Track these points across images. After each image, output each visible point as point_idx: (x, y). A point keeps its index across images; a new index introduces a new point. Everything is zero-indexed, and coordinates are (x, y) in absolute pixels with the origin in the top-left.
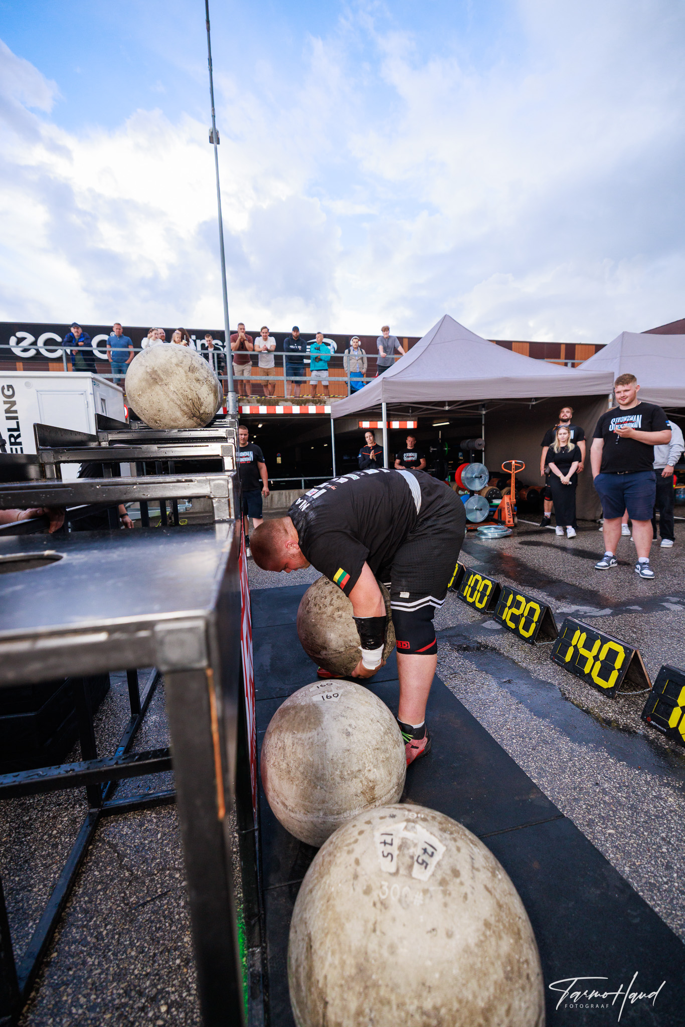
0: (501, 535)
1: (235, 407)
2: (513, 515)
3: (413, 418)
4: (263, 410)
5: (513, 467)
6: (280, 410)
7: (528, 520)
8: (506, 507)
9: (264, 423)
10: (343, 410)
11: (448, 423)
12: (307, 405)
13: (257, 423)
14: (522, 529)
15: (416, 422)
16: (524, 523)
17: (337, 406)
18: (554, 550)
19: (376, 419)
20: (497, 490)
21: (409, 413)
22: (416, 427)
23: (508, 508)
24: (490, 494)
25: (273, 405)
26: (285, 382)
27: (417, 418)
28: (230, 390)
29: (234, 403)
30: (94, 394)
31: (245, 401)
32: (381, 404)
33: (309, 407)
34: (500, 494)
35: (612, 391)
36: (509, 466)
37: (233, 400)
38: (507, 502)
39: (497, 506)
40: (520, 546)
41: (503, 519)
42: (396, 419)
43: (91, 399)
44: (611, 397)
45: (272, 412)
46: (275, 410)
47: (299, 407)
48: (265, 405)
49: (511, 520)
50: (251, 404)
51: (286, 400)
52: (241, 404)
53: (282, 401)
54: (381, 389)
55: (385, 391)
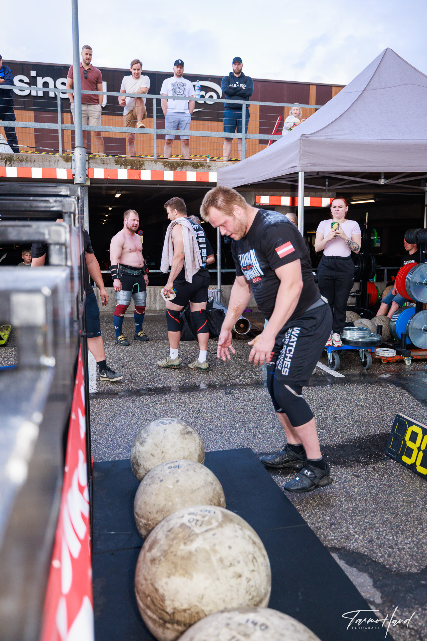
1: (84, 169)
3: (330, 194)
4: (123, 174)
6: (146, 175)
9: (124, 192)
10: (235, 179)
11: (373, 201)
12: (184, 170)
13: (114, 192)
17: (227, 172)
19: (278, 193)
21: (325, 186)
25: (137, 169)
26: (155, 136)
27: (335, 194)
28: (77, 145)
29: (82, 163)
31: (99, 161)
32: (297, 173)
33: (188, 173)
37: (81, 159)
42: (307, 193)
45: (135, 177)
46: (140, 175)
47: (172, 172)
50: (105, 166)
51: (156, 162)
52: (92, 165)
53: (150, 163)
54: (297, 152)
55: (304, 154)
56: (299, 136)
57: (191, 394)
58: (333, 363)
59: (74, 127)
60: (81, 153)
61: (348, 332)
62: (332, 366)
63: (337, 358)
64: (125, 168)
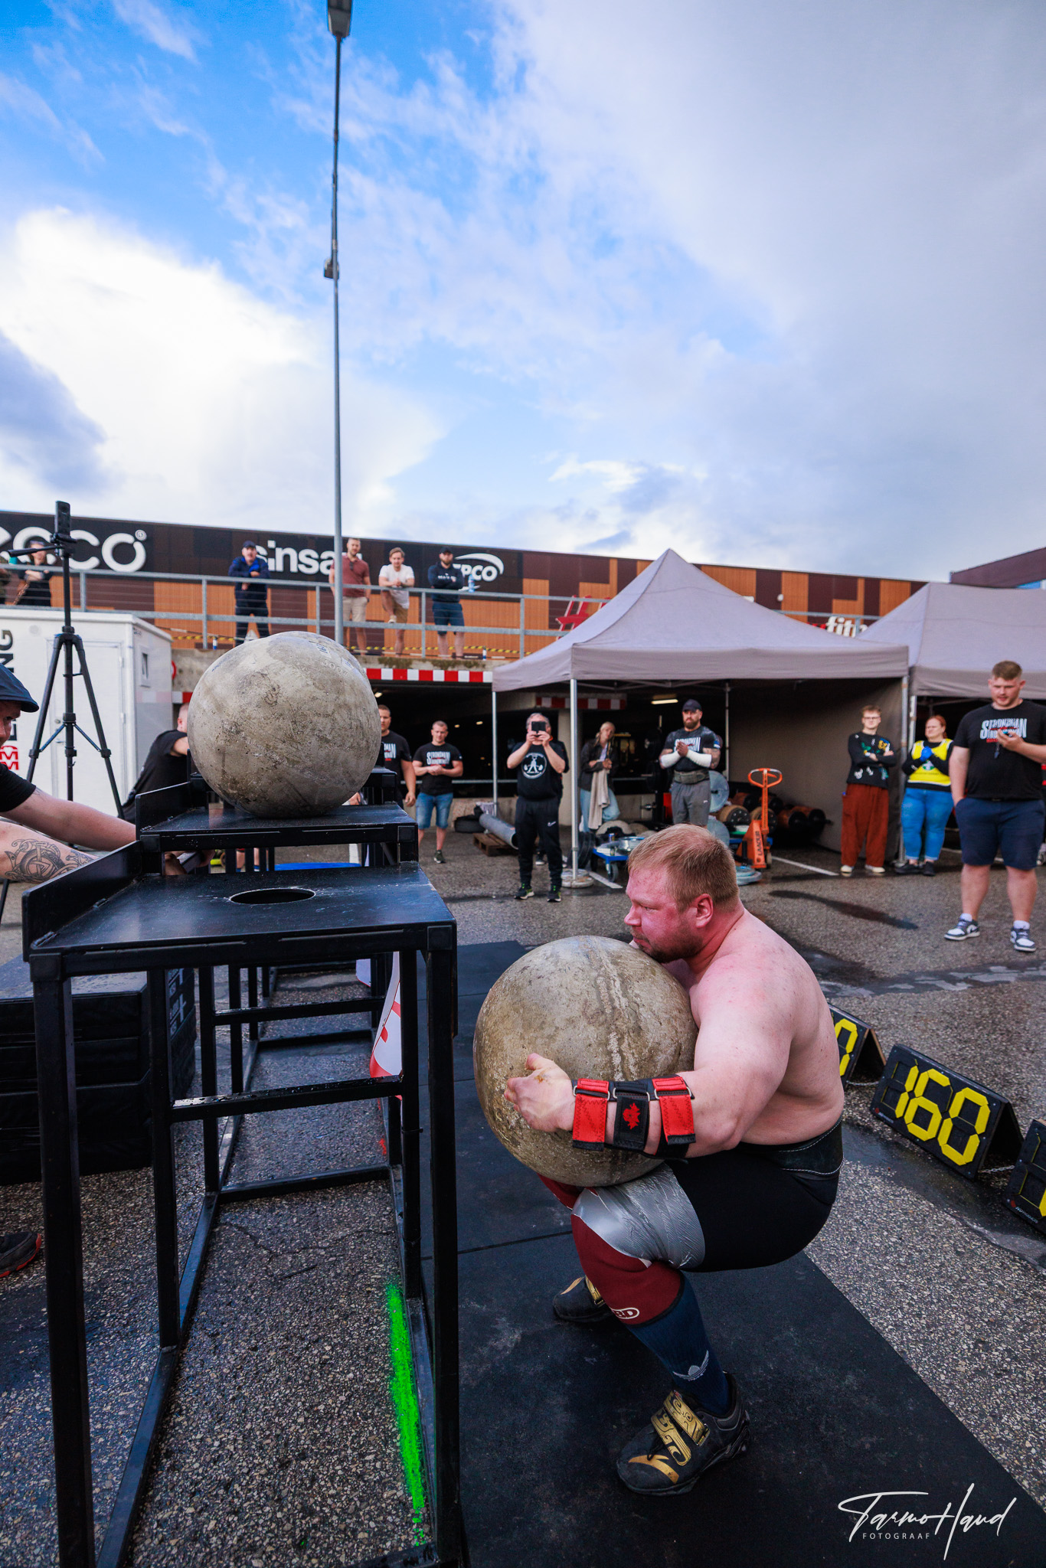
0: (745, 880)
2: (765, 850)
3: (620, 695)
4: (387, 674)
5: (765, 779)
6: (413, 675)
7: (790, 859)
8: (755, 837)
10: (511, 681)
11: (675, 701)
12: (455, 669)
14: (779, 871)
16: (783, 863)
17: (503, 673)
18: (817, 905)
20: (743, 812)
23: (758, 839)
24: (732, 817)
25: (402, 668)
26: (424, 633)
30: (133, 648)
32: (569, 681)
33: (460, 672)
34: (749, 817)
35: (906, 673)
36: (758, 776)
38: (756, 829)
39: (741, 836)
40: (769, 898)
41: (749, 856)
42: (592, 694)
43: (128, 653)
44: (905, 681)
45: (400, 677)
46: (406, 675)
47: (443, 671)
49: (762, 858)
51: (424, 661)
53: (417, 662)
54: (569, 660)
55: (574, 663)
56: (570, 645)
57: (462, 903)
58: (612, 874)
59: (334, 624)
61: (626, 842)
62: (610, 877)
63: (615, 868)
64: (390, 667)
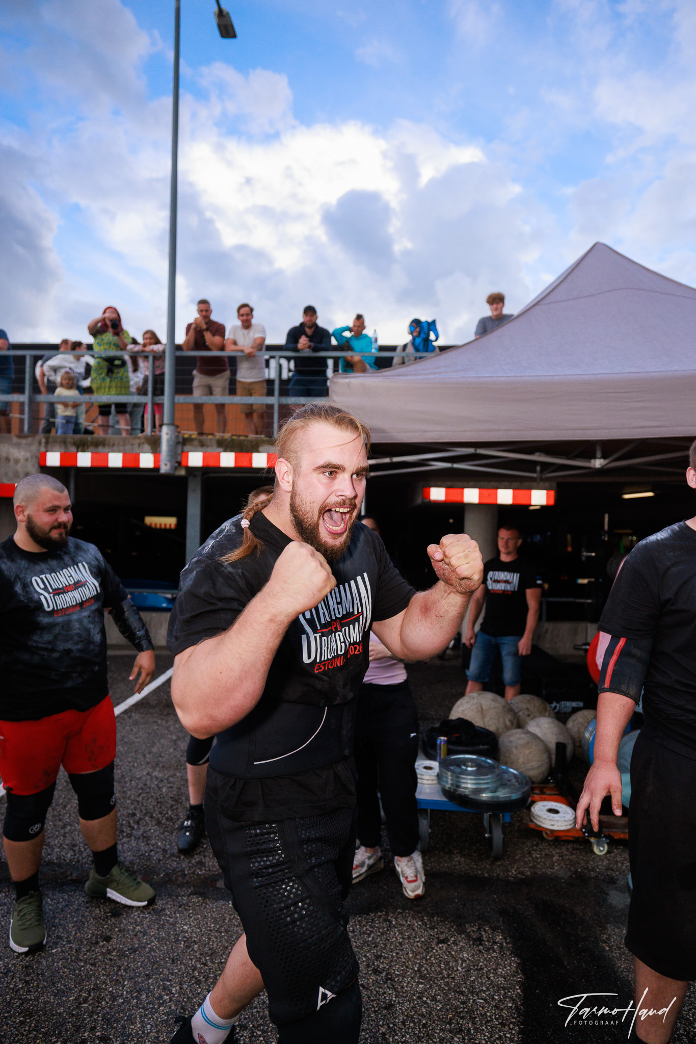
1: (174, 454)
3: (547, 484)
4: (227, 460)
6: (259, 460)
15: (552, 493)
19: (459, 484)
21: (535, 472)
22: (552, 502)
25: (247, 452)
27: (554, 484)
29: (169, 445)
31: (196, 443)
37: (168, 441)
42: (507, 484)
45: (245, 464)
46: (251, 460)
48: (231, 451)
50: (205, 449)
52: (186, 448)
59: (163, 400)
60: (170, 433)
